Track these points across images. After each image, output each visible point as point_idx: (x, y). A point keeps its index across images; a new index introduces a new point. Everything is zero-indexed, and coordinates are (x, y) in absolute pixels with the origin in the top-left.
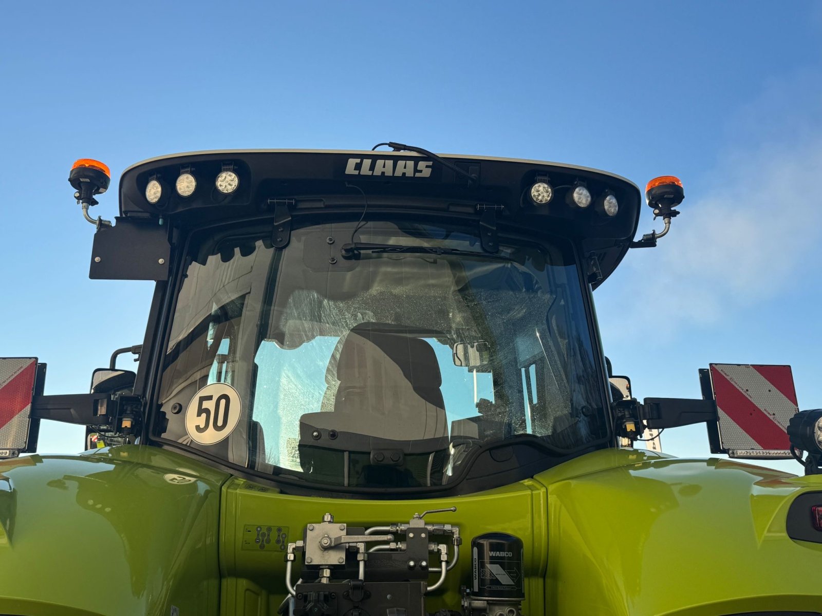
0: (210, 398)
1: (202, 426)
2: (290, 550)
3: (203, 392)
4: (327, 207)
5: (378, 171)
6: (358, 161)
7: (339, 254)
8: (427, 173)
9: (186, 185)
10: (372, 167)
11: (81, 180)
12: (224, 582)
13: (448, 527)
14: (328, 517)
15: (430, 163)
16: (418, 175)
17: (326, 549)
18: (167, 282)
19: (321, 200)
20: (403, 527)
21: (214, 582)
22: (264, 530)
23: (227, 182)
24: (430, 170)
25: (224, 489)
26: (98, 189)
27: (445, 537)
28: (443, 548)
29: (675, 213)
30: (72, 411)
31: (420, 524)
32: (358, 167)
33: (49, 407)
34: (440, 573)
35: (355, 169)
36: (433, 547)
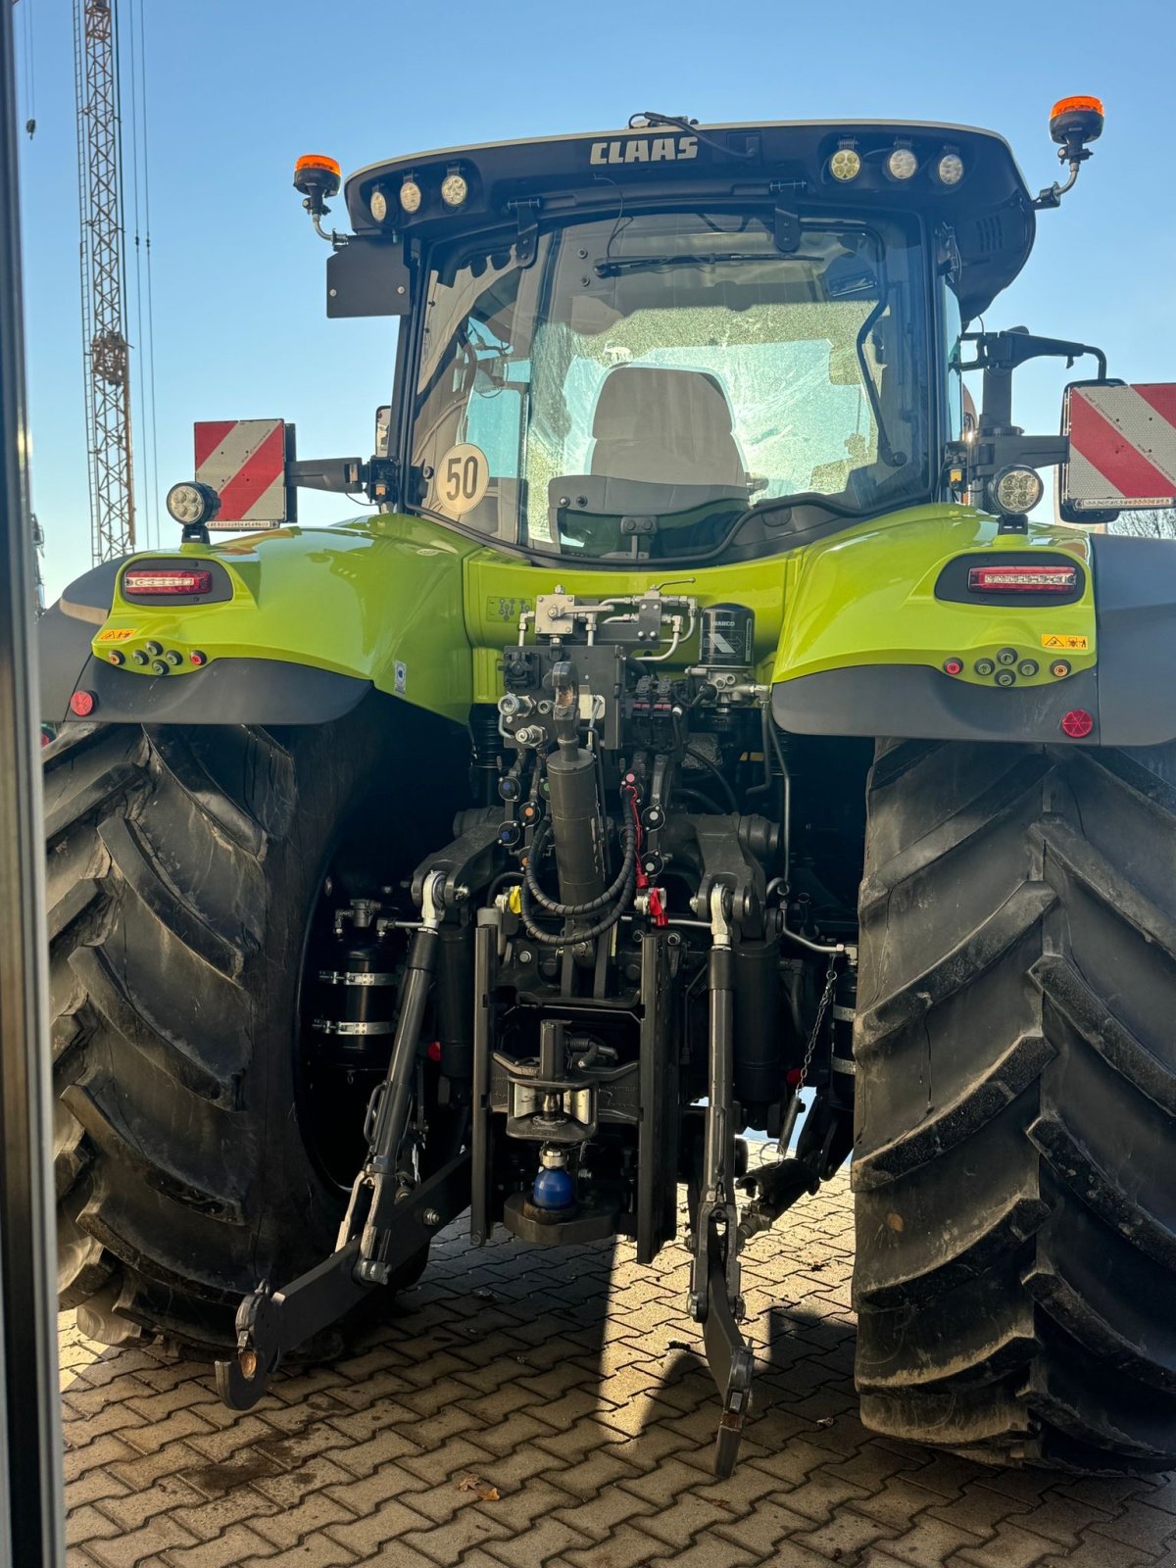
0: (458, 461)
1: (453, 493)
2: (522, 620)
3: (451, 455)
4: (580, 205)
5: (630, 158)
6: (604, 145)
7: (593, 273)
8: (691, 152)
9: (410, 196)
10: (622, 153)
11: (308, 184)
12: (475, 651)
13: (683, 599)
14: (558, 589)
15: (694, 139)
16: (681, 156)
17: (555, 619)
18: (411, 316)
19: (571, 197)
20: (637, 599)
21: (467, 651)
22: (508, 602)
23: (454, 190)
24: (696, 147)
25: (465, 561)
26: (328, 192)
27: (680, 609)
28: (677, 619)
29: (1087, 154)
30: (325, 477)
31: (655, 595)
32: (605, 153)
33: (301, 473)
34: (671, 644)
35: (602, 157)
36: (667, 618)
